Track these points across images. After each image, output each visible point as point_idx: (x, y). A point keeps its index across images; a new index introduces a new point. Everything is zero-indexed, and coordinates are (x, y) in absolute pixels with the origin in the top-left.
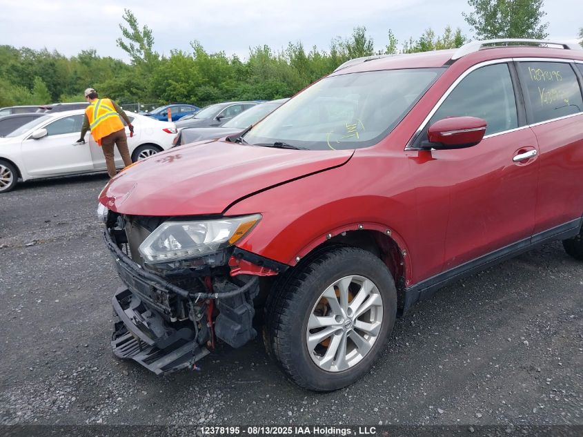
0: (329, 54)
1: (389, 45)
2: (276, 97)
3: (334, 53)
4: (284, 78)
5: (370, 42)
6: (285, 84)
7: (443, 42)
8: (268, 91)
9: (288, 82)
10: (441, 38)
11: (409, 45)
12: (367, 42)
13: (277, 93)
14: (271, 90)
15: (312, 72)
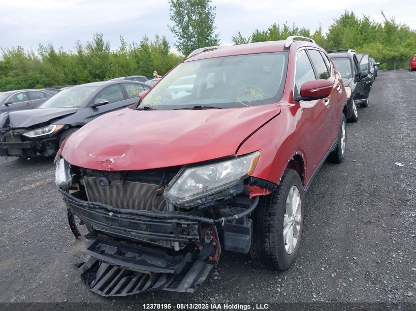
0: (76, 53)
1: (121, 46)
2: (38, 86)
3: (80, 52)
4: (42, 72)
5: (107, 44)
6: (44, 76)
7: (154, 44)
8: (30, 81)
9: (46, 74)
10: (153, 42)
11: (132, 46)
12: (105, 44)
13: (38, 83)
14: (32, 81)
15: (64, 66)
